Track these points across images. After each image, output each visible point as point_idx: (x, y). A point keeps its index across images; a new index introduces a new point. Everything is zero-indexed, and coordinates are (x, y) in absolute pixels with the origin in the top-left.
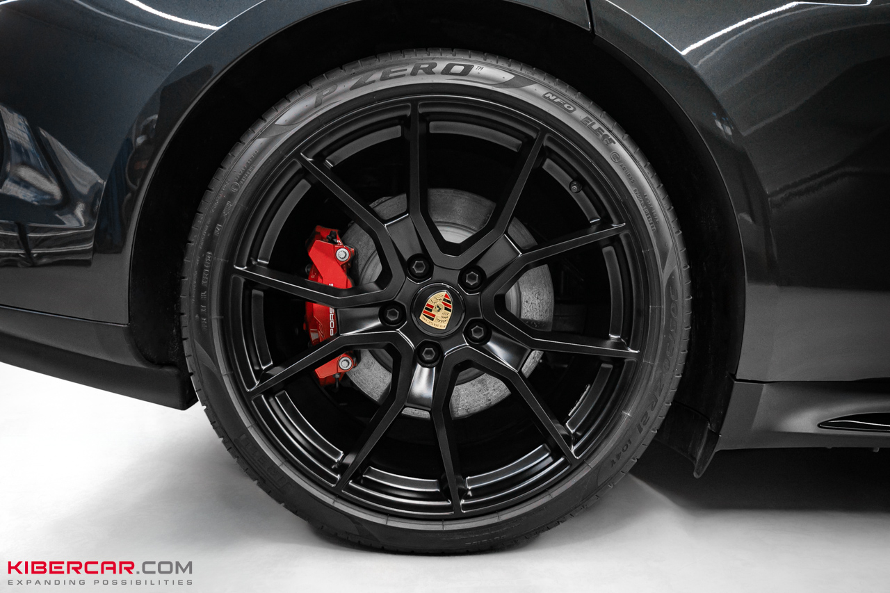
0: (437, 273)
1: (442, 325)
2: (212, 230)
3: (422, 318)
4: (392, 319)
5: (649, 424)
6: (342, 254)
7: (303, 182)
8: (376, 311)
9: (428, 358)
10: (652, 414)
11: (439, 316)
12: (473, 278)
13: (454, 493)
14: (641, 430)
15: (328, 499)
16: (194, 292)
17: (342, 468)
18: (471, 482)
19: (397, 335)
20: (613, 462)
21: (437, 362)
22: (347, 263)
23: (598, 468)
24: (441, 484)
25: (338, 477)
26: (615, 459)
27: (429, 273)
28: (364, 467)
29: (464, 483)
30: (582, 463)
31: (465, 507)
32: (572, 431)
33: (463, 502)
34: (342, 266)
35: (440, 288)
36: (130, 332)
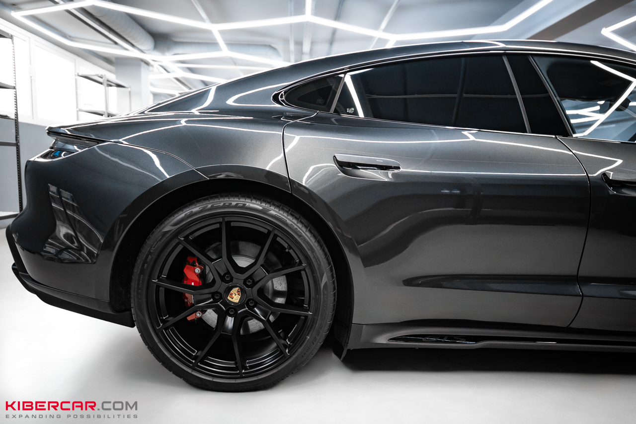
0: (234, 280)
1: (237, 301)
2: (143, 266)
3: (229, 298)
4: (217, 298)
5: (317, 341)
6: (198, 270)
7: (180, 245)
8: (210, 296)
9: (232, 313)
10: (318, 338)
11: (235, 297)
12: (250, 282)
13: (240, 367)
14: (313, 344)
15: (189, 371)
16: (136, 290)
17: (195, 358)
18: (248, 363)
19: (218, 305)
20: (303, 356)
21: (235, 315)
22: (200, 274)
23: (296, 359)
24: (236, 364)
25: (194, 361)
26: (303, 355)
27: (231, 280)
28: (205, 357)
29: (245, 363)
30: (290, 357)
31: (244, 373)
32: (289, 343)
33: (243, 371)
34: (197, 276)
35: (236, 287)
36: (110, 303)
